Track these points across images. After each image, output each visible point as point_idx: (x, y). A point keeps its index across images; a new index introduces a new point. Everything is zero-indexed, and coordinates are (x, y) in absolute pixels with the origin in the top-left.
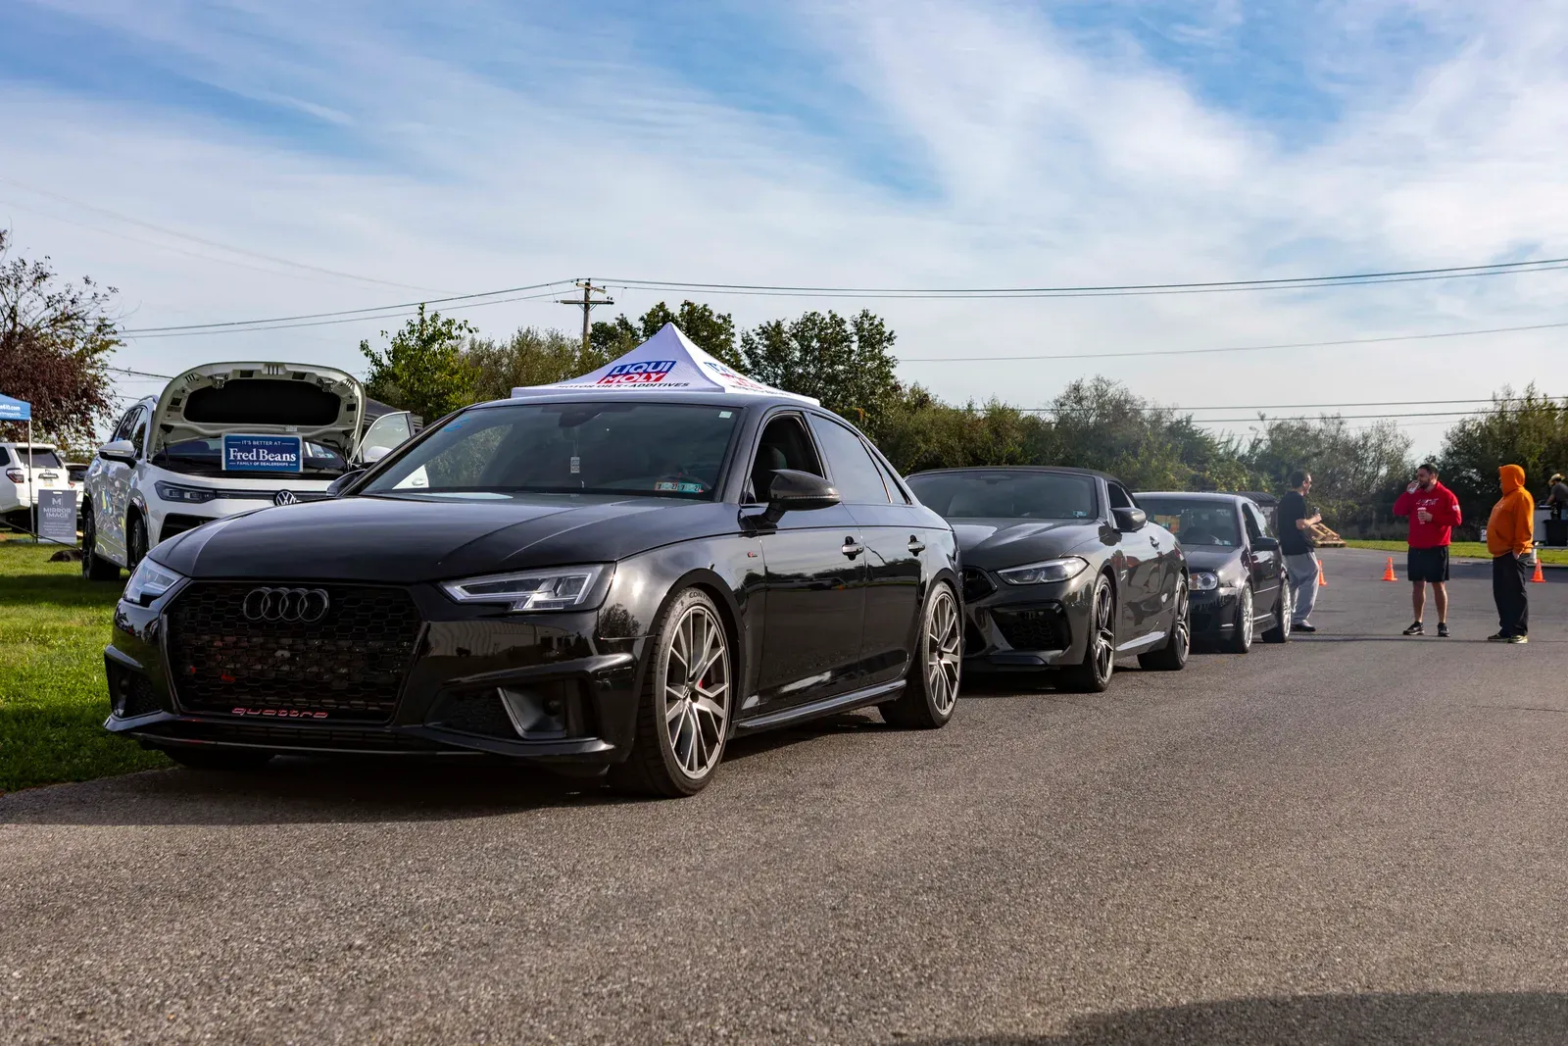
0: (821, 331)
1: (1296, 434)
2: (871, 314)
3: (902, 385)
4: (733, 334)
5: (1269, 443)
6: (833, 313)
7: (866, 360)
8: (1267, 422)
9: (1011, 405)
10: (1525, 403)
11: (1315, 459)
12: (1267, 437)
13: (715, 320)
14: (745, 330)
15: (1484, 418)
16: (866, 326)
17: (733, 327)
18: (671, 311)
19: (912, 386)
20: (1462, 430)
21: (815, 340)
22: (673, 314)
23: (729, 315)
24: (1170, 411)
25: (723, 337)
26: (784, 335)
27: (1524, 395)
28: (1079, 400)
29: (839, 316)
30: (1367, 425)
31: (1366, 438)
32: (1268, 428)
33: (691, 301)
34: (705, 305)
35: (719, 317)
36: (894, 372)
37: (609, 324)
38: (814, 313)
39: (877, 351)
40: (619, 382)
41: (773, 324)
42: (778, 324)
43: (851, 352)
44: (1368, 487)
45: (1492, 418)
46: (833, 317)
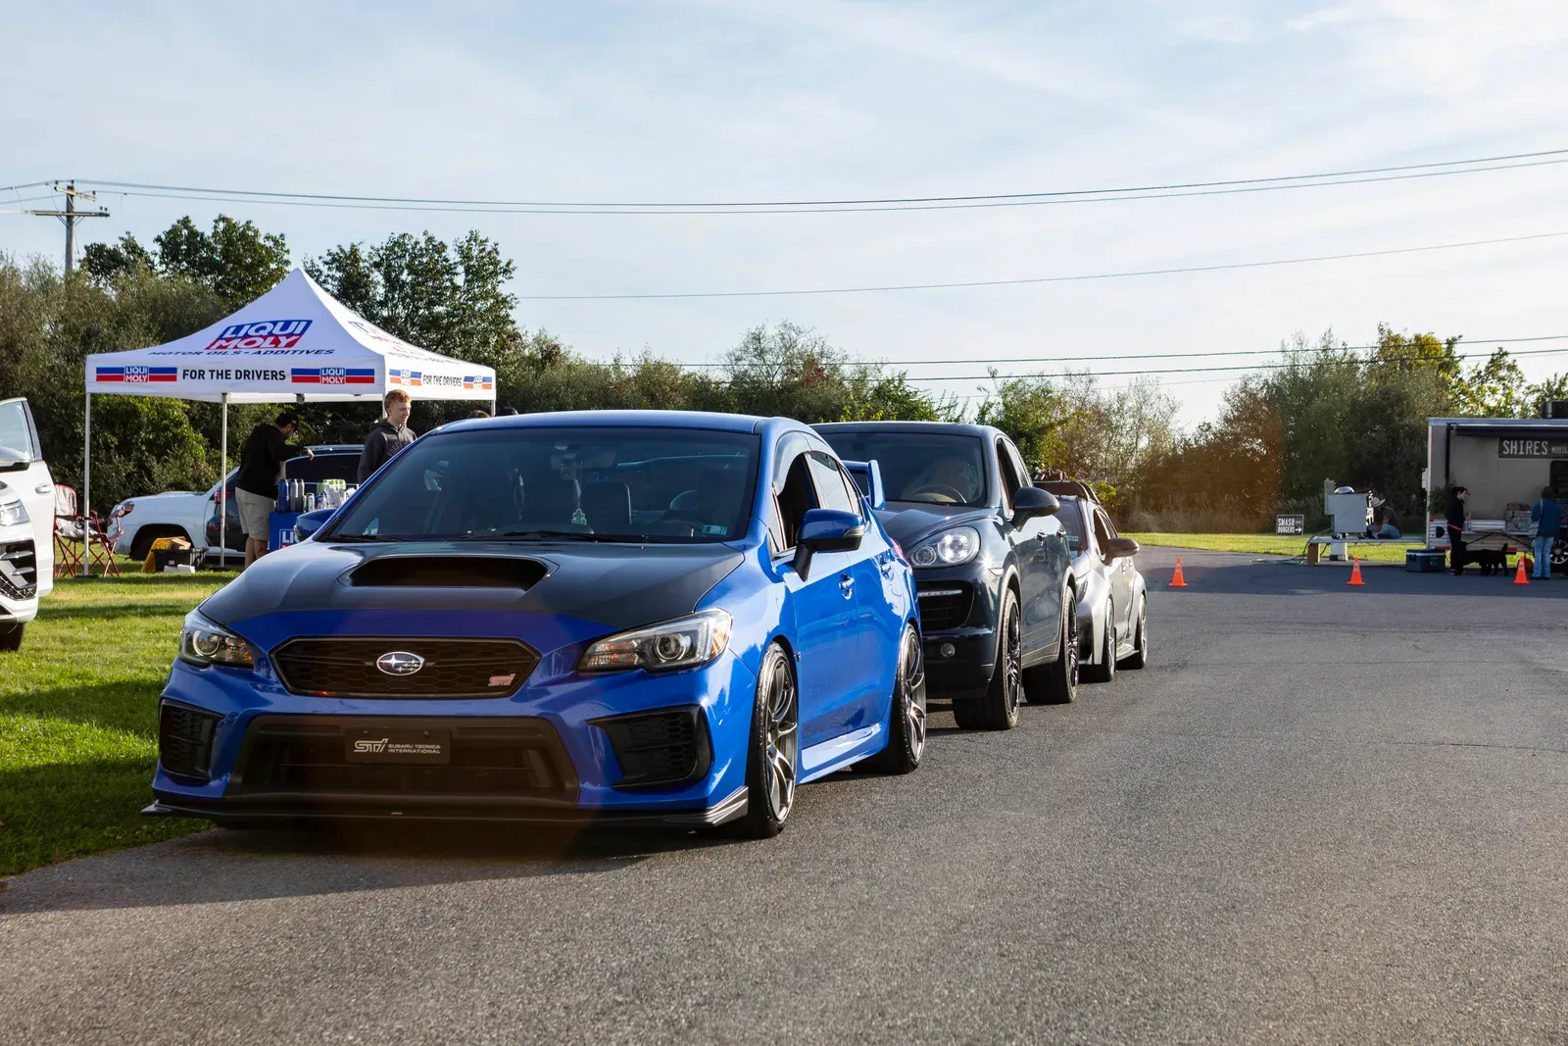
0: (413, 258)
1: (1036, 396)
2: (482, 237)
3: (521, 332)
4: (287, 263)
5: (1001, 407)
6: (430, 235)
7: (475, 299)
8: (999, 381)
9: (669, 359)
10: (1322, 355)
11: (1059, 428)
12: (1001, 400)
13: (262, 242)
14: (309, 256)
15: (1271, 374)
16: (475, 253)
17: (288, 252)
18: (199, 229)
19: (536, 333)
20: (1244, 389)
21: (406, 272)
22: (202, 234)
23: (282, 236)
24: (879, 366)
25: (273, 266)
26: (361, 264)
27: (1320, 346)
28: (761, 353)
29: (438, 239)
30: (1123, 384)
31: (1121, 399)
32: (1000, 388)
33: (228, 216)
34: (248, 222)
35: (267, 238)
36: (513, 315)
37: (110, 246)
38: (404, 235)
39: (489, 287)
40: (236, 347)
41: (347, 249)
42: (354, 251)
43: (456, 288)
44: (1125, 463)
45: (1281, 373)
46: (430, 240)
